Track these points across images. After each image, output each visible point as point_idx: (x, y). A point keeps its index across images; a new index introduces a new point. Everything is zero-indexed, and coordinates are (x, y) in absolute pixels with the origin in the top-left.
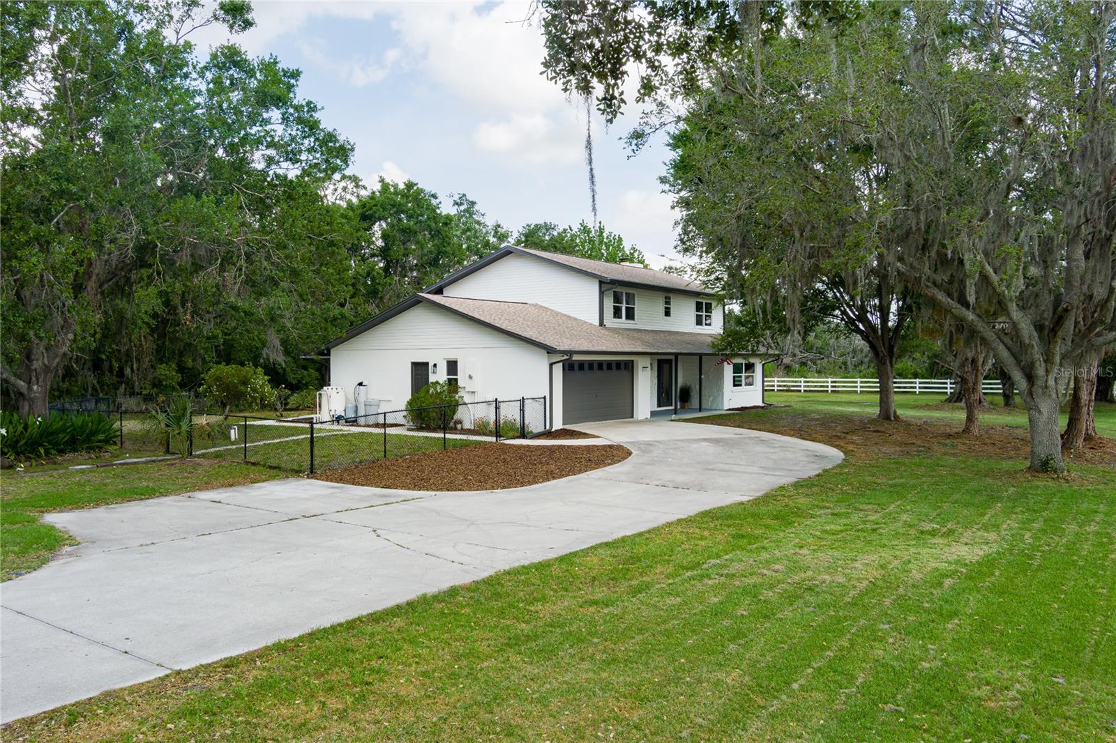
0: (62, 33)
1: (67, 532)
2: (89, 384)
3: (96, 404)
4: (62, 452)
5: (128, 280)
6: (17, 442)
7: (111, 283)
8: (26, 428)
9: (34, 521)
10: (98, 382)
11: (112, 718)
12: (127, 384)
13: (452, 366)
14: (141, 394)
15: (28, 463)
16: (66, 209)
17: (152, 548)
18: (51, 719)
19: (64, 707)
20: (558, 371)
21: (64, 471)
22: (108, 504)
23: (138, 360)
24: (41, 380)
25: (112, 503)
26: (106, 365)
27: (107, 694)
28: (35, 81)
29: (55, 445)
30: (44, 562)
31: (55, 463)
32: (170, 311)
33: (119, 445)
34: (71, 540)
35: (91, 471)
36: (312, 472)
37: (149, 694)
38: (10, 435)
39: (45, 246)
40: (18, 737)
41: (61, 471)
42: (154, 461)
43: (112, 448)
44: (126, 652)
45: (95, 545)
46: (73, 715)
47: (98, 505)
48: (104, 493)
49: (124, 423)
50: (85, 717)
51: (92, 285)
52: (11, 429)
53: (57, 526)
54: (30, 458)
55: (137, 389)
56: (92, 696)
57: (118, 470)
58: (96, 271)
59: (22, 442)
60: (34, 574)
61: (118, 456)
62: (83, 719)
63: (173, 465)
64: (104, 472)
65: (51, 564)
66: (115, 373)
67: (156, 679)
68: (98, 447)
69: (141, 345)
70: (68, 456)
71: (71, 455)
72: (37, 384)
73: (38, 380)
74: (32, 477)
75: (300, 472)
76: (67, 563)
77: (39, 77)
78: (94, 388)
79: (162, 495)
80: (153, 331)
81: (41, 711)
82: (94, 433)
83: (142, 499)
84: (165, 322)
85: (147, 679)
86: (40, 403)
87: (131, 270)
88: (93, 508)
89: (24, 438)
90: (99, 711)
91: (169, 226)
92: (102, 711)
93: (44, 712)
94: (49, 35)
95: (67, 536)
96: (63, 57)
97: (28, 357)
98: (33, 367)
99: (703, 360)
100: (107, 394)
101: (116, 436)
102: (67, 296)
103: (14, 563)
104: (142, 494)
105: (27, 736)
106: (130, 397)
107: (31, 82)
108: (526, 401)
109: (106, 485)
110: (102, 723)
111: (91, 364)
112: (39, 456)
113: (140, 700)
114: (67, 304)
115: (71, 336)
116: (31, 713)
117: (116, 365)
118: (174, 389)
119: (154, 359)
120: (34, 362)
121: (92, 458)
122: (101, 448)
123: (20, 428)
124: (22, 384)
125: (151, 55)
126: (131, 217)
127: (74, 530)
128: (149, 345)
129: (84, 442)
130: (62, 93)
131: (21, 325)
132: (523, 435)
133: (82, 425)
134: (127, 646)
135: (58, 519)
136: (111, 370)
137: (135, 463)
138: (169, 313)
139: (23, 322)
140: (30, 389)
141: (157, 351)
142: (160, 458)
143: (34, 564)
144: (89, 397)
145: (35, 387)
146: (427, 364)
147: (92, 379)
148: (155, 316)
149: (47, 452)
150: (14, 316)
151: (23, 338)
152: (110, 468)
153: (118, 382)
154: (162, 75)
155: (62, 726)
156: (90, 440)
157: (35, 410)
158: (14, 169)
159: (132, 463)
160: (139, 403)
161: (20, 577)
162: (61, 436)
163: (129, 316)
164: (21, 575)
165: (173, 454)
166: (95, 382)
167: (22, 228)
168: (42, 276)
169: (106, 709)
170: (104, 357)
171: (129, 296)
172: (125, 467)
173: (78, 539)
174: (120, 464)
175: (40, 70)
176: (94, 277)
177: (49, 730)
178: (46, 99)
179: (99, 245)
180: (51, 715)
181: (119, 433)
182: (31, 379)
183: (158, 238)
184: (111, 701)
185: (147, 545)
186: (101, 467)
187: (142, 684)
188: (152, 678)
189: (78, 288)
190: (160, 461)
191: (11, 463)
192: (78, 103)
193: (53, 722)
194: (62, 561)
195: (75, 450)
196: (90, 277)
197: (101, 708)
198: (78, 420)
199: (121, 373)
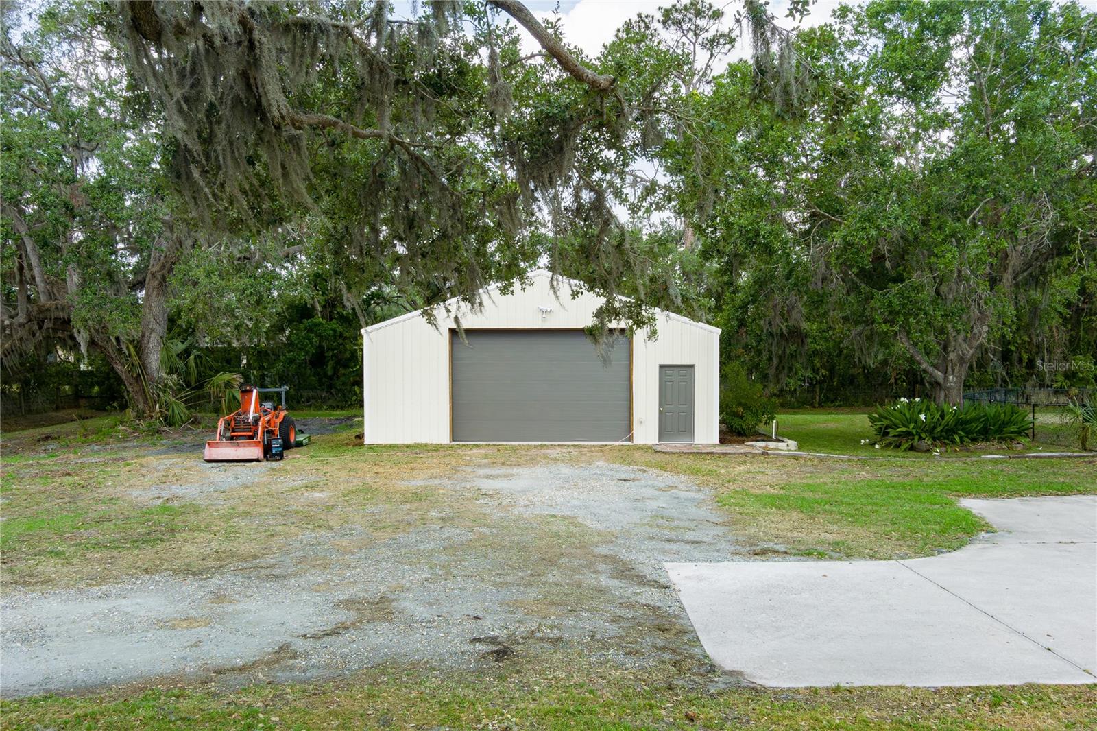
0: (976, 33)
1: (983, 519)
2: (999, 375)
3: (1005, 395)
4: (974, 440)
5: (1042, 269)
6: (934, 428)
7: (1025, 274)
8: (942, 416)
9: (950, 504)
10: (1007, 374)
11: (1036, 712)
12: (1037, 376)
14: (1051, 387)
15: (943, 449)
16: (981, 204)
17: (1071, 548)
18: (976, 695)
19: (988, 688)
21: (977, 459)
22: (1022, 496)
23: (1049, 352)
24: (956, 370)
25: (1027, 495)
26: (1015, 357)
27: (1031, 686)
28: (950, 86)
29: (968, 433)
30: (963, 544)
31: (968, 451)
32: (1085, 299)
33: (1031, 437)
34: (987, 527)
35: (1004, 461)
37: (1076, 699)
38: (928, 421)
39: (960, 242)
40: (946, 703)
41: (974, 459)
42: (1069, 457)
43: (1024, 440)
44: (1049, 649)
45: (1011, 535)
46: (999, 697)
47: (1012, 495)
48: (1019, 485)
49: (1036, 415)
50: (1009, 703)
51: (1008, 276)
52: (929, 417)
53: (974, 511)
54: (945, 443)
55: (1047, 381)
56: (1015, 684)
57: (1032, 463)
58: (1012, 263)
59: (939, 429)
60: (954, 554)
61: (1030, 449)
62: (1006, 704)
63: (1091, 462)
64: (1017, 463)
65: (969, 546)
66: (1024, 364)
67: (1083, 685)
68: (1010, 438)
69: (1052, 336)
70: (982, 444)
71: (984, 444)
72: (953, 374)
73: (953, 370)
74: (947, 462)
76: (984, 548)
77: (954, 82)
78: (1004, 381)
79: (1080, 493)
80: (1066, 320)
81: (967, 685)
82: (1005, 424)
83: (1057, 495)
84: (1079, 311)
85: (1074, 682)
86: (955, 392)
87: (1047, 260)
88: (1008, 498)
89: (940, 425)
90: (1023, 702)
91: (1091, 209)
92: (1026, 702)
93: (970, 687)
94: (964, 39)
95: (983, 523)
96: (979, 57)
97: (945, 348)
98: (949, 359)
100: (1016, 385)
101: (1028, 429)
102: (983, 291)
103: (936, 540)
104: (1059, 490)
105: (953, 705)
106: (1040, 389)
107: (947, 89)
109: (1020, 476)
110: (1027, 714)
111: (1000, 355)
112: (954, 442)
113: (1066, 703)
114: (983, 296)
115: (985, 328)
116: (958, 684)
117: (1025, 357)
118: (1088, 382)
119: (1066, 351)
120: (951, 354)
121: (1004, 449)
122: (1013, 439)
123: (938, 415)
124: (939, 375)
125: (1068, 31)
126: (1048, 204)
127: (990, 517)
128: (1061, 336)
129: (996, 432)
130: (976, 93)
131: (939, 319)
133: (994, 415)
134: (1050, 643)
135: (974, 505)
136: (1020, 360)
137: (1049, 457)
138: (1084, 302)
139: (942, 316)
140: (946, 378)
141: (1070, 341)
142: (1076, 454)
143: (953, 544)
144: (999, 388)
145: (951, 377)
147: (1001, 371)
148: (1069, 305)
149: (962, 441)
150: (934, 310)
151: (942, 331)
152: (1023, 460)
153: (1027, 373)
154: (1081, 50)
155: (986, 705)
156: (1002, 431)
157: (951, 399)
158: (931, 173)
159: (1045, 457)
160: (1049, 395)
161: (941, 555)
162: (974, 425)
163: (1044, 306)
164: (942, 552)
165: (1091, 451)
166: (1004, 373)
167: (940, 228)
168: (959, 272)
169: (1030, 702)
170: (1013, 348)
171: (1044, 286)
172: (1038, 460)
173: (994, 526)
174: (1033, 457)
175: (954, 74)
176: (1010, 270)
177: (975, 705)
178: (960, 102)
179: (1012, 236)
180: (977, 691)
181: (1031, 426)
182: (947, 369)
183: (1079, 223)
184: (1035, 695)
185: (1066, 543)
186: (1013, 458)
187: (1068, 686)
188: (1079, 682)
189: (993, 282)
190: (1076, 457)
191: (928, 448)
192: (993, 99)
193: (978, 699)
194: (980, 546)
195: (987, 440)
196: (1006, 269)
197: (1025, 699)
198: (991, 411)
199: (1031, 364)
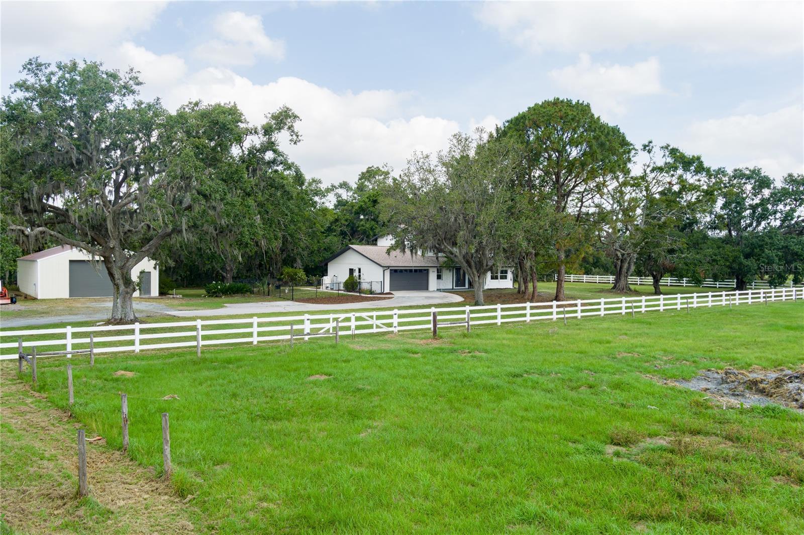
4: (234, 294)
8: (225, 287)
13: (360, 270)
20: (388, 273)
29: (232, 291)
36: (293, 300)
52: (221, 287)
54: (225, 294)
59: (224, 290)
61: (249, 295)
74: (225, 299)
75: (290, 299)
78: (259, 275)
82: (243, 288)
101: (249, 290)
112: (228, 294)
124: (225, 274)
129: (240, 291)
133: (240, 286)
140: (227, 275)
146: (354, 269)
149: (230, 293)
156: (242, 290)
157: (228, 281)
162: (234, 289)
191: (221, 296)
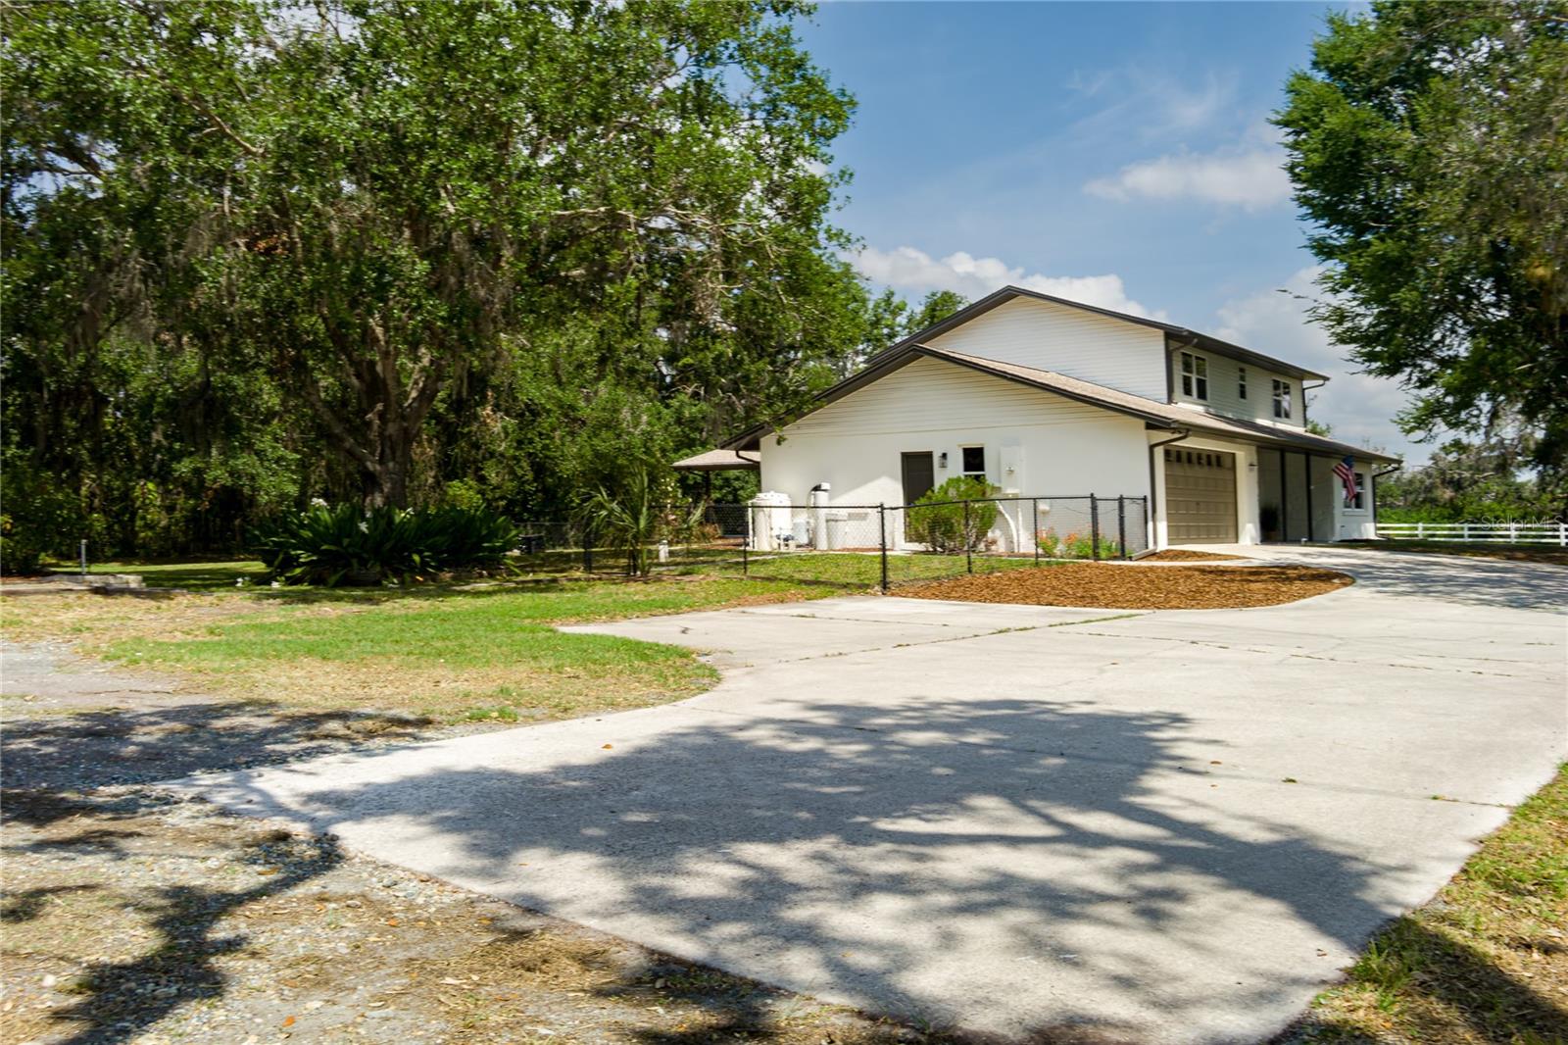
4: (441, 564)
6: (382, 543)
13: (974, 458)
20: (1160, 458)
24: (398, 453)
29: (433, 551)
31: (435, 580)
36: (885, 587)
38: (372, 533)
68: (489, 559)
70: (452, 571)
71: (454, 570)
72: (393, 459)
73: (393, 453)
75: (868, 586)
86: (397, 489)
89: (389, 540)
98: (386, 433)
99: (1312, 464)
108: (1126, 503)
112: (412, 568)
121: (483, 577)
122: (494, 561)
123: (382, 524)
129: (472, 549)
132: (1123, 556)
145: (391, 464)
146: (929, 455)
149: (424, 565)
156: (479, 547)
182: (383, 451)
185: (836, 656)
191: (377, 578)
195: (458, 563)
